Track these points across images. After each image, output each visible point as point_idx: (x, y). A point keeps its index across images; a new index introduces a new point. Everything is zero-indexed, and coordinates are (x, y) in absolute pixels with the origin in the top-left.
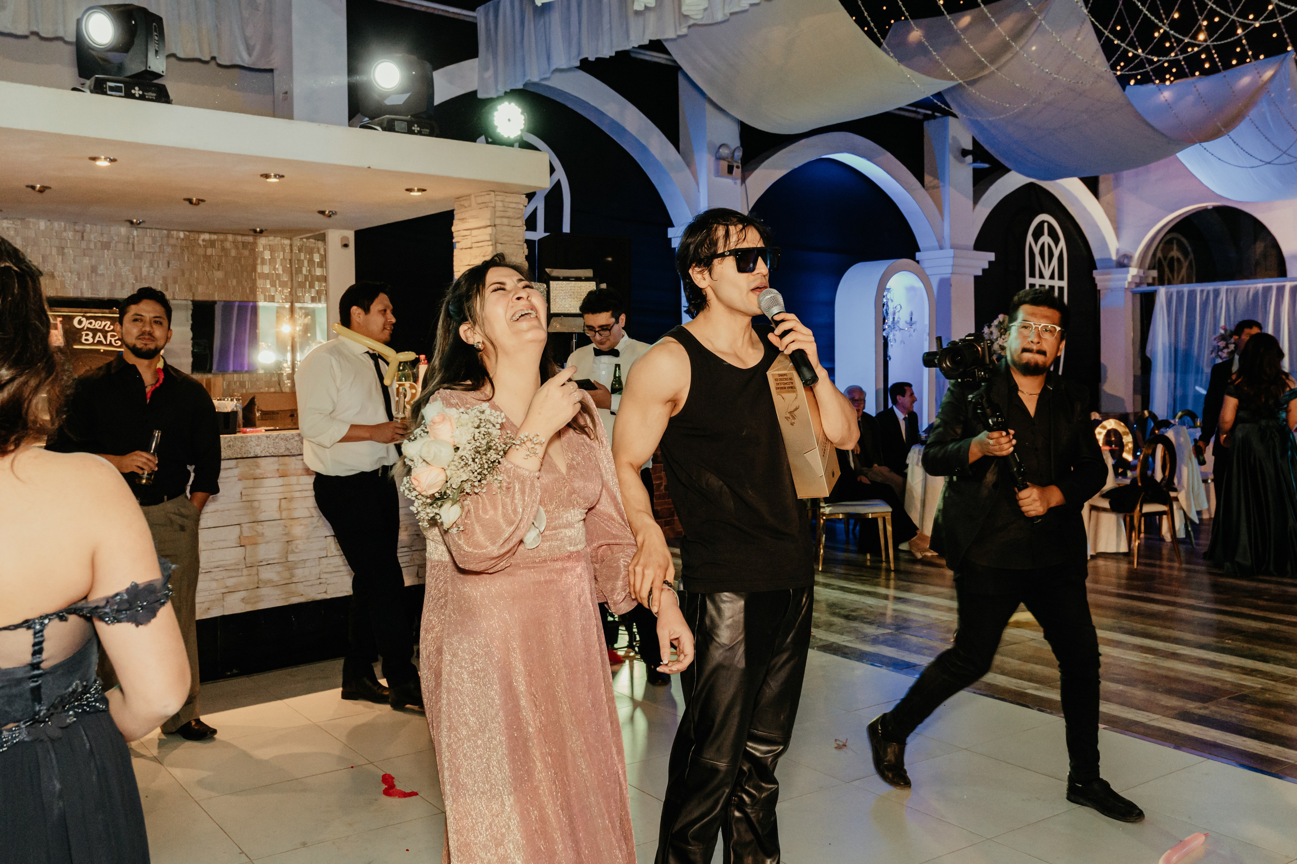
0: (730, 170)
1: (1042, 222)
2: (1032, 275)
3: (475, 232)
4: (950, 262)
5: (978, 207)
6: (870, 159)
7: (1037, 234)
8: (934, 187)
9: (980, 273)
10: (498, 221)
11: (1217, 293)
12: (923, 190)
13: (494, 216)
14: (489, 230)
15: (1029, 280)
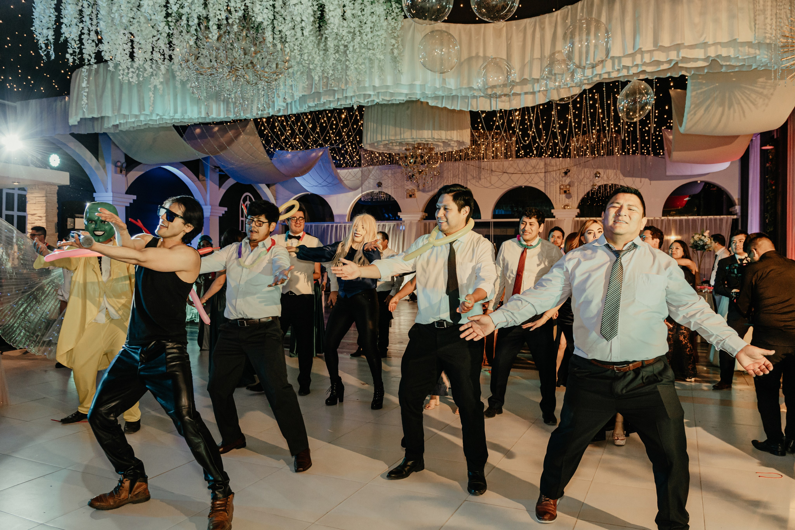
0: (121, 172)
1: (246, 196)
2: (242, 217)
3: (37, 198)
4: (210, 211)
5: (221, 189)
6: (178, 169)
7: (245, 201)
8: (203, 180)
9: (221, 215)
10: (48, 195)
11: (311, 226)
12: (199, 182)
13: (46, 193)
14: (45, 198)
15: (241, 219)
